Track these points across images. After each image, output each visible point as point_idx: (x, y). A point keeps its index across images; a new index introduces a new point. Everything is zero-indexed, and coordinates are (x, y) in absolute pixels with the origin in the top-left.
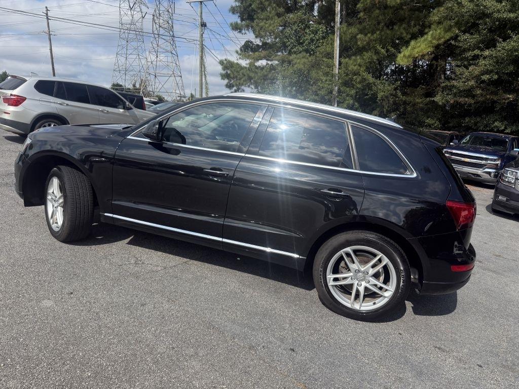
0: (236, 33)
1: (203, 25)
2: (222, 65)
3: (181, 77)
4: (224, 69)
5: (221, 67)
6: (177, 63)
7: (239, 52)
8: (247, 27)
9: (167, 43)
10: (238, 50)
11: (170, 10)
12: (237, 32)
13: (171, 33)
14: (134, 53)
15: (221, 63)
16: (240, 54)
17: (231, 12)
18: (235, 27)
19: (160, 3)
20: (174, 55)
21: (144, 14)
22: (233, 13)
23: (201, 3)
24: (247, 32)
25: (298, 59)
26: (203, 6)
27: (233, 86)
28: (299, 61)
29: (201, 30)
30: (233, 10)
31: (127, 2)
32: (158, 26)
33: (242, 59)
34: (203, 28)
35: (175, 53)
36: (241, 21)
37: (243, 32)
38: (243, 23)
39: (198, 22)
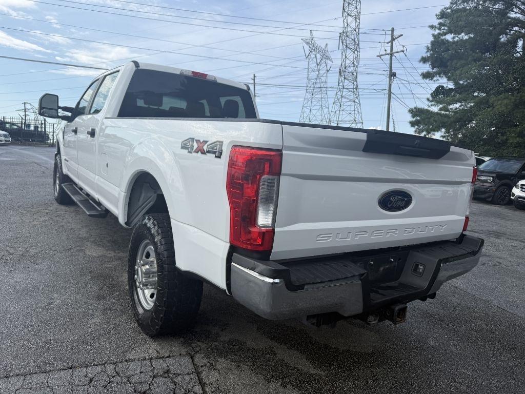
0: (427, 81)
1: (392, 75)
2: (412, 113)
3: (362, 123)
4: (413, 117)
5: (411, 115)
6: (359, 111)
7: (431, 99)
8: (439, 74)
9: (351, 93)
10: (429, 96)
11: (355, 63)
12: (428, 79)
13: (355, 83)
14: (318, 104)
15: (411, 111)
16: (432, 101)
17: (422, 62)
18: (427, 76)
19: (346, 57)
20: (356, 104)
21: (328, 68)
22: (424, 62)
23: (391, 55)
24: (439, 78)
25: (499, 100)
26: (393, 57)
27: (423, 131)
28: (499, 102)
29: (390, 79)
30: (424, 60)
31: (315, 59)
32: (343, 78)
33: (435, 105)
34: (392, 78)
35: (358, 102)
36: (433, 69)
37: (435, 78)
38: (435, 70)
39: (388, 73)
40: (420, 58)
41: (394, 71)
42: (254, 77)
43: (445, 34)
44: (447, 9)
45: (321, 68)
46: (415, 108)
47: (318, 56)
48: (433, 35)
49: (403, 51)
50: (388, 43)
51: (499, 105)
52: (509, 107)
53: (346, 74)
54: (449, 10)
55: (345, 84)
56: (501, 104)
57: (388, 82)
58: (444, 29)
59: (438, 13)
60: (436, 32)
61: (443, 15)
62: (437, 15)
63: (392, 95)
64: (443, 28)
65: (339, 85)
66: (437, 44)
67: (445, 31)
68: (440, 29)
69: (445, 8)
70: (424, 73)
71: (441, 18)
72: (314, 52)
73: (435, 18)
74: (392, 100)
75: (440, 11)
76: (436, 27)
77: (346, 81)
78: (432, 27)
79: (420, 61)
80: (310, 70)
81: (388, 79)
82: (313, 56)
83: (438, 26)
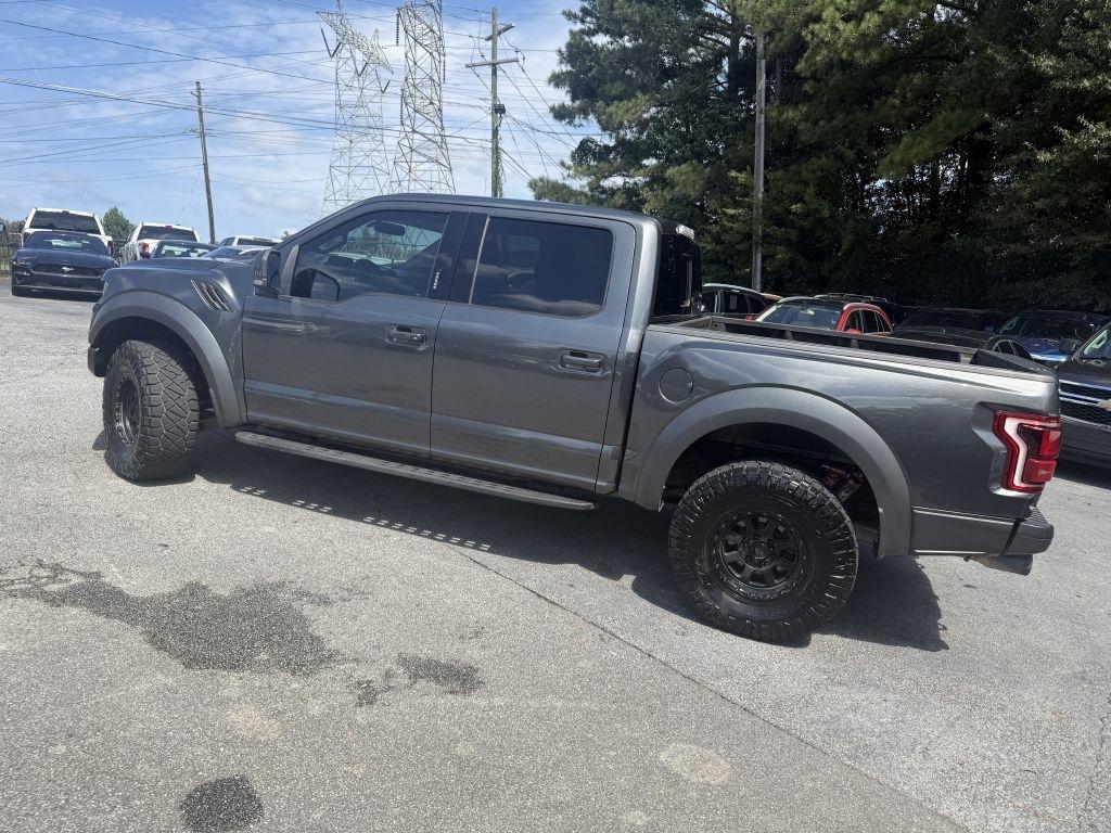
1: (499, 110)
2: (534, 189)
4: (537, 196)
5: (533, 193)
6: (451, 183)
7: (569, 162)
8: (584, 112)
9: (430, 143)
11: (436, 78)
12: (564, 122)
13: (438, 123)
15: (533, 185)
16: (569, 168)
17: (552, 85)
18: (561, 113)
19: (415, 63)
20: (443, 168)
21: (384, 86)
22: (557, 85)
23: (494, 66)
24: (584, 122)
25: (682, 174)
26: (499, 73)
28: (682, 178)
29: (495, 119)
30: (557, 80)
31: (351, 62)
32: (411, 110)
33: (574, 177)
34: (499, 115)
35: (446, 164)
36: (573, 100)
37: (576, 122)
38: (577, 104)
39: (489, 104)
40: (549, 75)
41: (501, 100)
42: (199, 89)
43: (592, 33)
45: (366, 83)
46: (541, 180)
47: (359, 55)
48: (571, 32)
49: (517, 61)
51: (681, 184)
52: (698, 187)
53: (418, 101)
55: (417, 123)
57: (491, 125)
58: (590, 23)
60: (578, 26)
64: (588, 19)
65: (402, 124)
66: (577, 52)
67: (592, 26)
68: (583, 21)
70: (556, 106)
72: (347, 46)
76: (575, 16)
77: (418, 116)
78: (570, 16)
79: (550, 83)
80: (342, 87)
81: (491, 119)
82: (345, 53)
83: (580, 14)
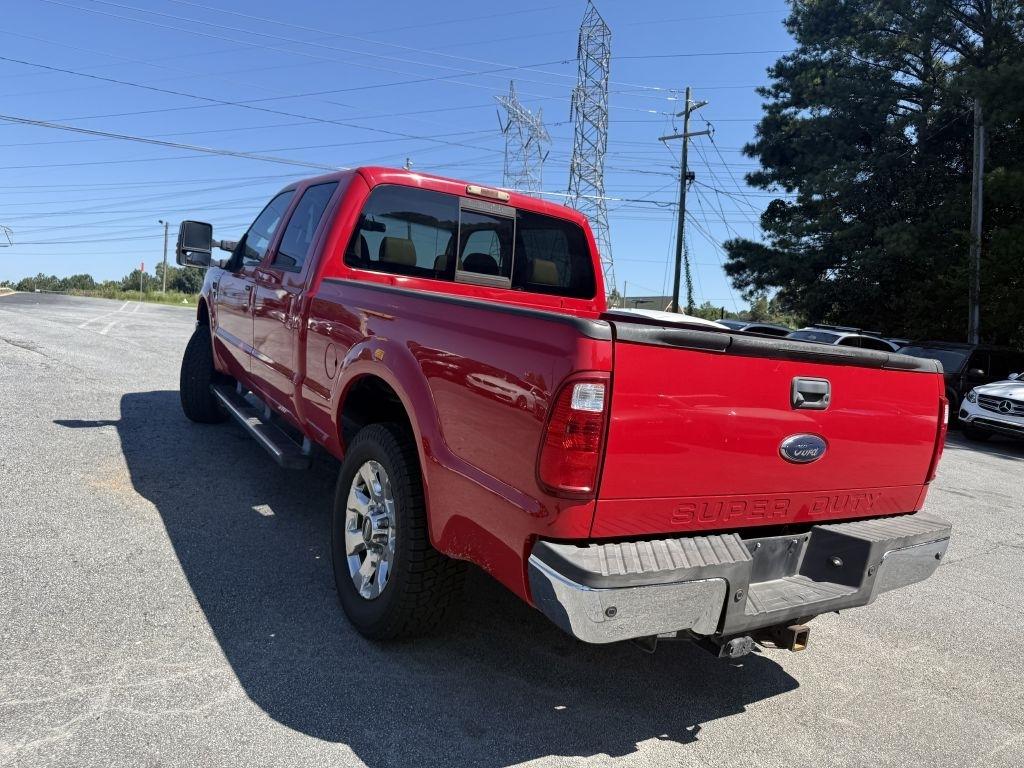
1: (687, 177)
2: (729, 249)
4: (732, 257)
5: (728, 253)
8: (774, 177)
12: (758, 187)
15: (728, 246)
17: (746, 155)
18: (755, 180)
19: (583, 137)
20: (602, 226)
22: (751, 155)
23: (685, 138)
25: (893, 233)
26: (689, 143)
27: (747, 284)
28: (895, 236)
29: (683, 185)
30: (750, 150)
31: (518, 137)
32: (577, 177)
34: (688, 181)
35: (604, 222)
36: (765, 168)
37: (771, 187)
38: (770, 170)
39: (679, 172)
40: (742, 145)
41: (691, 168)
43: (786, 105)
44: (787, 59)
46: (735, 241)
48: (765, 107)
49: (708, 132)
50: (679, 115)
51: (894, 241)
52: (911, 246)
54: (791, 63)
56: (898, 240)
57: (679, 189)
58: (785, 97)
59: (772, 66)
60: (771, 101)
61: (780, 70)
62: (768, 70)
63: (686, 215)
64: (782, 94)
66: (772, 125)
67: (786, 100)
68: (776, 96)
69: (784, 58)
70: (752, 175)
71: (777, 77)
72: (517, 124)
73: (766, 74)
74: (686, 223)
75: (775, 63)
76: (769, 93)
77: (582, 182)
78: (762, 91)
79: (744, 153)
80: (510, 156)
81: (679, 184)
82: (514, 130)
83: (773, 90)
